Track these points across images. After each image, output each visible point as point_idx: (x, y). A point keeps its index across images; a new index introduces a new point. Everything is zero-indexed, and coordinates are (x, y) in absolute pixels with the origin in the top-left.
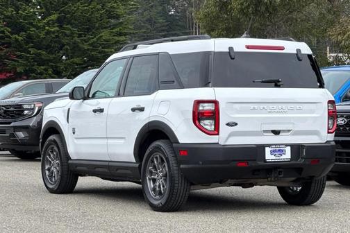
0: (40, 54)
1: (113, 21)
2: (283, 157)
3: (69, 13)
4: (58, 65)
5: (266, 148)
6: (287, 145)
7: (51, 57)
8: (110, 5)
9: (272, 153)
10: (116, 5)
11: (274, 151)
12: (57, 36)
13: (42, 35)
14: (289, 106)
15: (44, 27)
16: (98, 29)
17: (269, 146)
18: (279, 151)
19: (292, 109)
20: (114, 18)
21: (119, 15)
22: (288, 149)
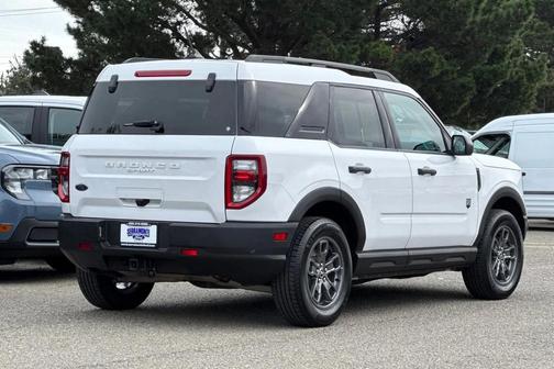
2: (146, 240)
5: (123, 226)
6: (151, 223)
9: (130, 232)
11: (133, 231)
14: (158, 162)
17: (126, 222)
18: (140, 230)
19: (162, 168)
22: (153, 229)
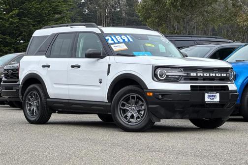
0: (5, 38)
1: (57, 16)
3: (26, 9)
4: (18, 46)
7: (13, 40)
8: (55, 4)
10: (60, 4)
12: (17, 26)
13: (7, 25)
15: (9, 19)
16: (46, 21)
20: (58, 13)
21: (61, 11)
